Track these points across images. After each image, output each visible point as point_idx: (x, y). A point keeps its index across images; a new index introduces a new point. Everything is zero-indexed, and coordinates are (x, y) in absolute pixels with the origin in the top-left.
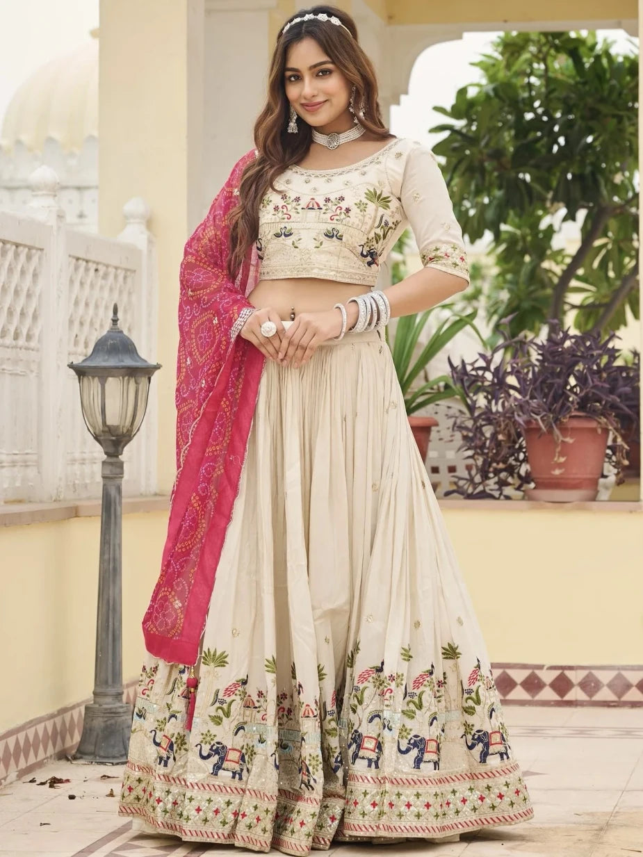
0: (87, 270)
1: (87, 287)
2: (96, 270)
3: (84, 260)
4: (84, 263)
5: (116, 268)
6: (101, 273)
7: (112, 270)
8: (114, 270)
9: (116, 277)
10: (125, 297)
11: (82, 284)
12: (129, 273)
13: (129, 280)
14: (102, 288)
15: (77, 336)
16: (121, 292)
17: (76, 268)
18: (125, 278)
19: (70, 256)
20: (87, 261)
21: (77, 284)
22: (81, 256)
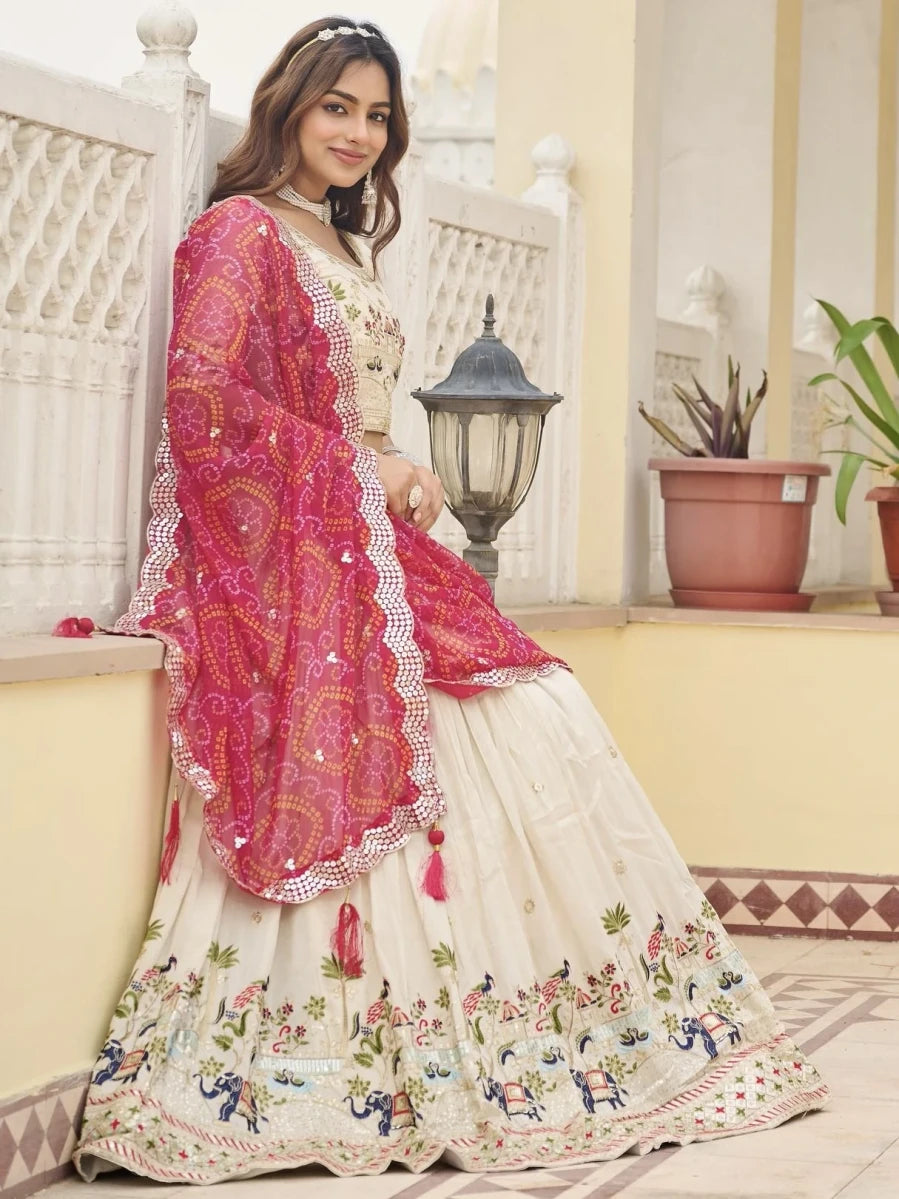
0: (462, 244)
1: (462, 269)
2: (479, 245)
3: (456, 228)
4: (458, 233)
5: (514, 244)
6: (487, 250)
7: (505, 246)
8: (510, 246)
9: (512, 258)
10: (528, 288)
11: (452, 265)
12: (535, 253)
13: (536, 263)
14: (487, 274)
15: (441, 347)
16: (521, 281)
17: (443, 241)
18: (529, 259)
19: (431, 220)
20: (463, 231)
21: (444, 266)
22: (451, 222)
